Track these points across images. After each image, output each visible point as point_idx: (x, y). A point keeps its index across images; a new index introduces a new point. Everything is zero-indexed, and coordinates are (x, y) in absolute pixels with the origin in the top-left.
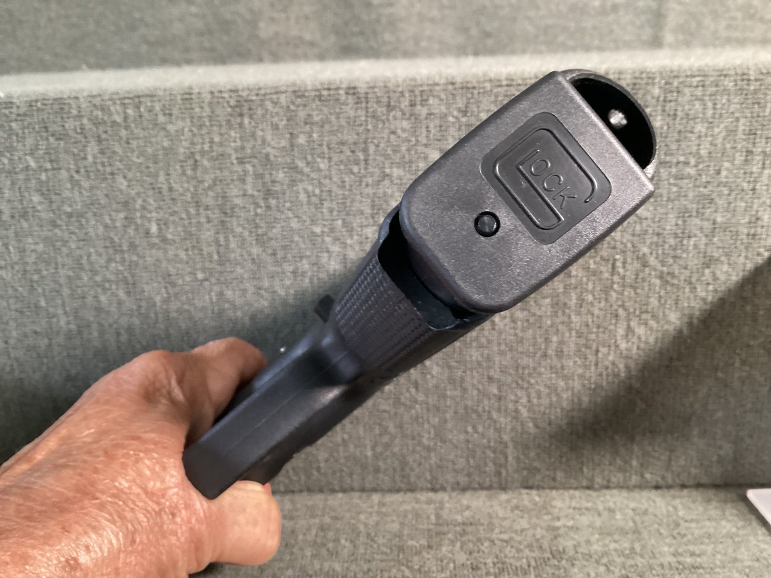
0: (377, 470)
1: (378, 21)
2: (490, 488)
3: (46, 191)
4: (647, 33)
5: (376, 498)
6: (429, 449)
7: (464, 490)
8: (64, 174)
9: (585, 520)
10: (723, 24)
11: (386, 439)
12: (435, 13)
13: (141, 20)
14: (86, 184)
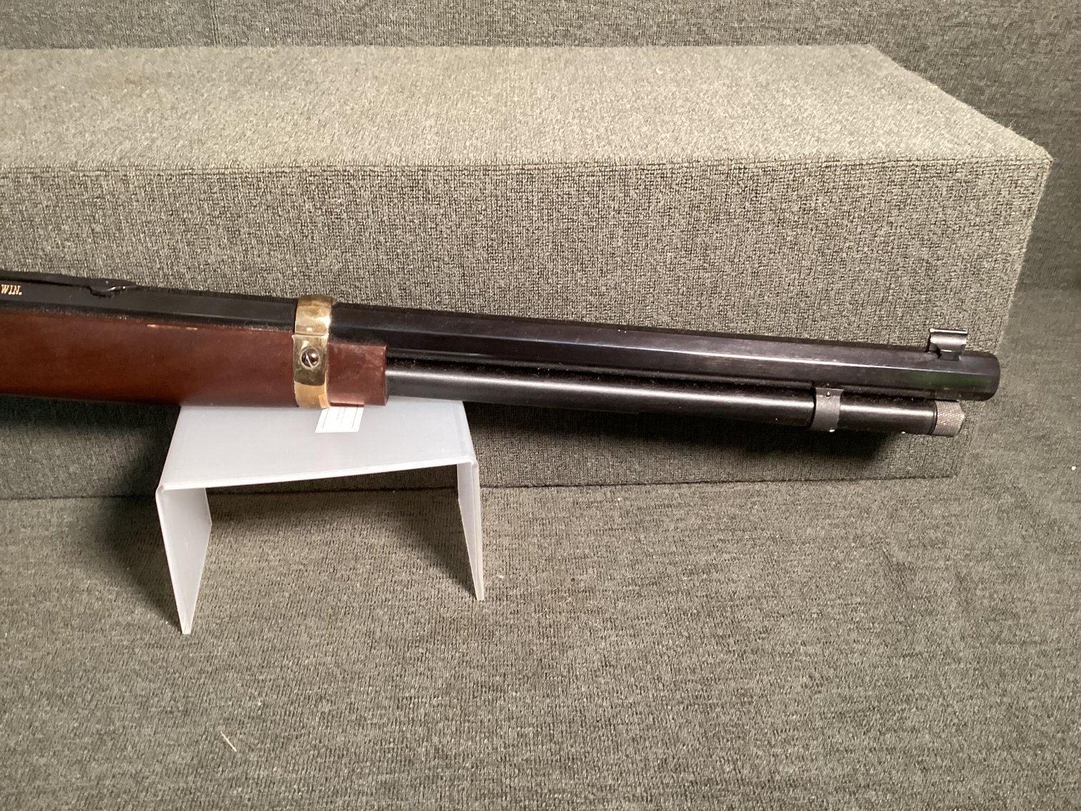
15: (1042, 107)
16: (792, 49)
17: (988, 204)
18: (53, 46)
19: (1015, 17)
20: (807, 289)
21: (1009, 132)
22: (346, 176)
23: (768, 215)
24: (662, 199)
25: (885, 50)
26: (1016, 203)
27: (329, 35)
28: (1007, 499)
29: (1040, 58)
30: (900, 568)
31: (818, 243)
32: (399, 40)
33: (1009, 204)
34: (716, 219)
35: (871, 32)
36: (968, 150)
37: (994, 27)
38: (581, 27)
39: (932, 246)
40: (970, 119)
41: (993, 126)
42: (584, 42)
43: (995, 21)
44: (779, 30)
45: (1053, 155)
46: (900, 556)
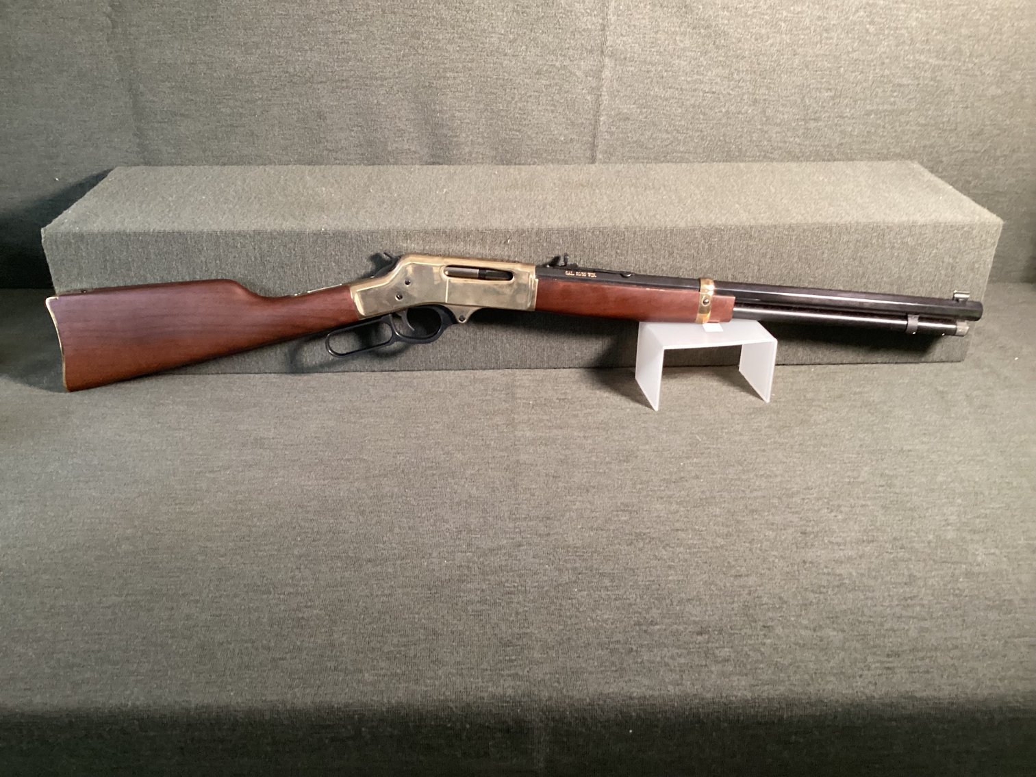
0: (451, 362)
1: (450, 144)
2: (493, 369)
3: (337, 262)
4: (588, 154)
5: (452, 372)
6: (471, 354)
7: (485, 369)
8: (344, 257)
9: (526, 377)
10: (627, 149)
11: (455, 350)
12: (480, 140)
13: (325, 138)
14: (352, 260)
15: (1001, 190)
16: (875, 164)
17: (977, 241)
18: (515, 164)
19: (986, 147)
20: (902, 275)
21: (986, 211)
22: (718, 230)
23: (887, 245)
24: (845, 238)
25: (922, 163)
26: (989, 240)
27: (648, 158)
28: (986, 370)
29: (1000, 167)
30: (942, 392)
31: (907, 256)
32: (682, 160)
33: (986, 240)
34: (867, 246)
35: (915, 155)
36: (969, 219)
37: (976, 152)
38: (772, 153)
39: (954, 258)
40: (968, 202)
41: (978, 208)
42: (773, 160)
43: (977, 149)
44: (870, 154)
45: (1003, 218)
46: (941, 389)
